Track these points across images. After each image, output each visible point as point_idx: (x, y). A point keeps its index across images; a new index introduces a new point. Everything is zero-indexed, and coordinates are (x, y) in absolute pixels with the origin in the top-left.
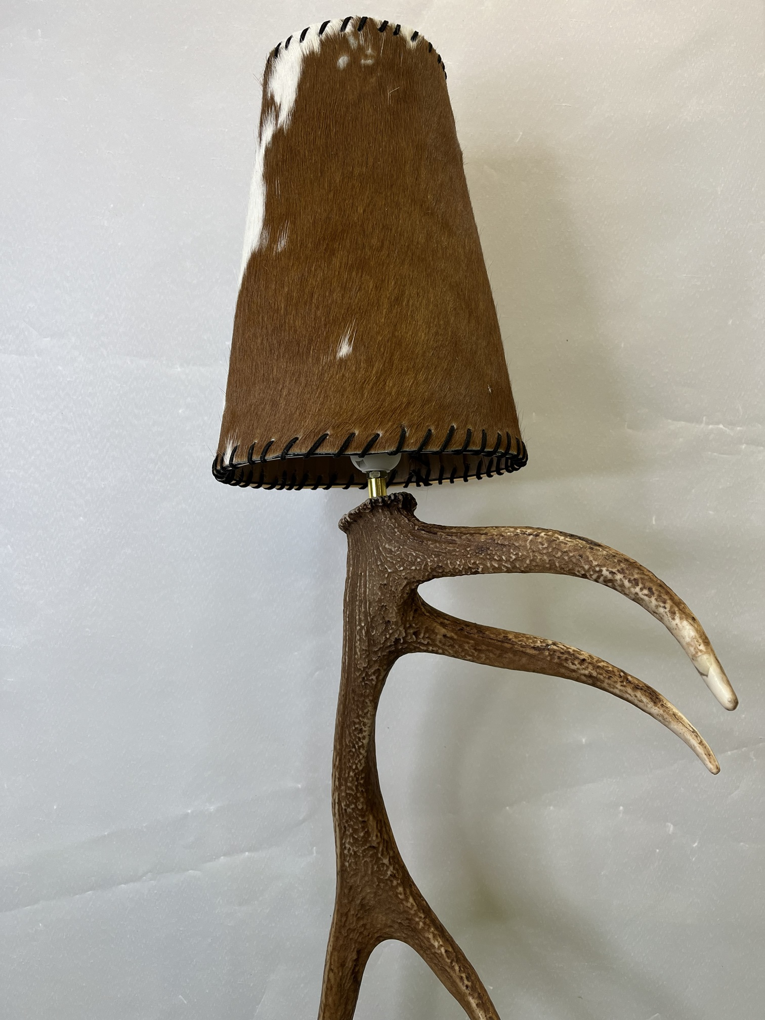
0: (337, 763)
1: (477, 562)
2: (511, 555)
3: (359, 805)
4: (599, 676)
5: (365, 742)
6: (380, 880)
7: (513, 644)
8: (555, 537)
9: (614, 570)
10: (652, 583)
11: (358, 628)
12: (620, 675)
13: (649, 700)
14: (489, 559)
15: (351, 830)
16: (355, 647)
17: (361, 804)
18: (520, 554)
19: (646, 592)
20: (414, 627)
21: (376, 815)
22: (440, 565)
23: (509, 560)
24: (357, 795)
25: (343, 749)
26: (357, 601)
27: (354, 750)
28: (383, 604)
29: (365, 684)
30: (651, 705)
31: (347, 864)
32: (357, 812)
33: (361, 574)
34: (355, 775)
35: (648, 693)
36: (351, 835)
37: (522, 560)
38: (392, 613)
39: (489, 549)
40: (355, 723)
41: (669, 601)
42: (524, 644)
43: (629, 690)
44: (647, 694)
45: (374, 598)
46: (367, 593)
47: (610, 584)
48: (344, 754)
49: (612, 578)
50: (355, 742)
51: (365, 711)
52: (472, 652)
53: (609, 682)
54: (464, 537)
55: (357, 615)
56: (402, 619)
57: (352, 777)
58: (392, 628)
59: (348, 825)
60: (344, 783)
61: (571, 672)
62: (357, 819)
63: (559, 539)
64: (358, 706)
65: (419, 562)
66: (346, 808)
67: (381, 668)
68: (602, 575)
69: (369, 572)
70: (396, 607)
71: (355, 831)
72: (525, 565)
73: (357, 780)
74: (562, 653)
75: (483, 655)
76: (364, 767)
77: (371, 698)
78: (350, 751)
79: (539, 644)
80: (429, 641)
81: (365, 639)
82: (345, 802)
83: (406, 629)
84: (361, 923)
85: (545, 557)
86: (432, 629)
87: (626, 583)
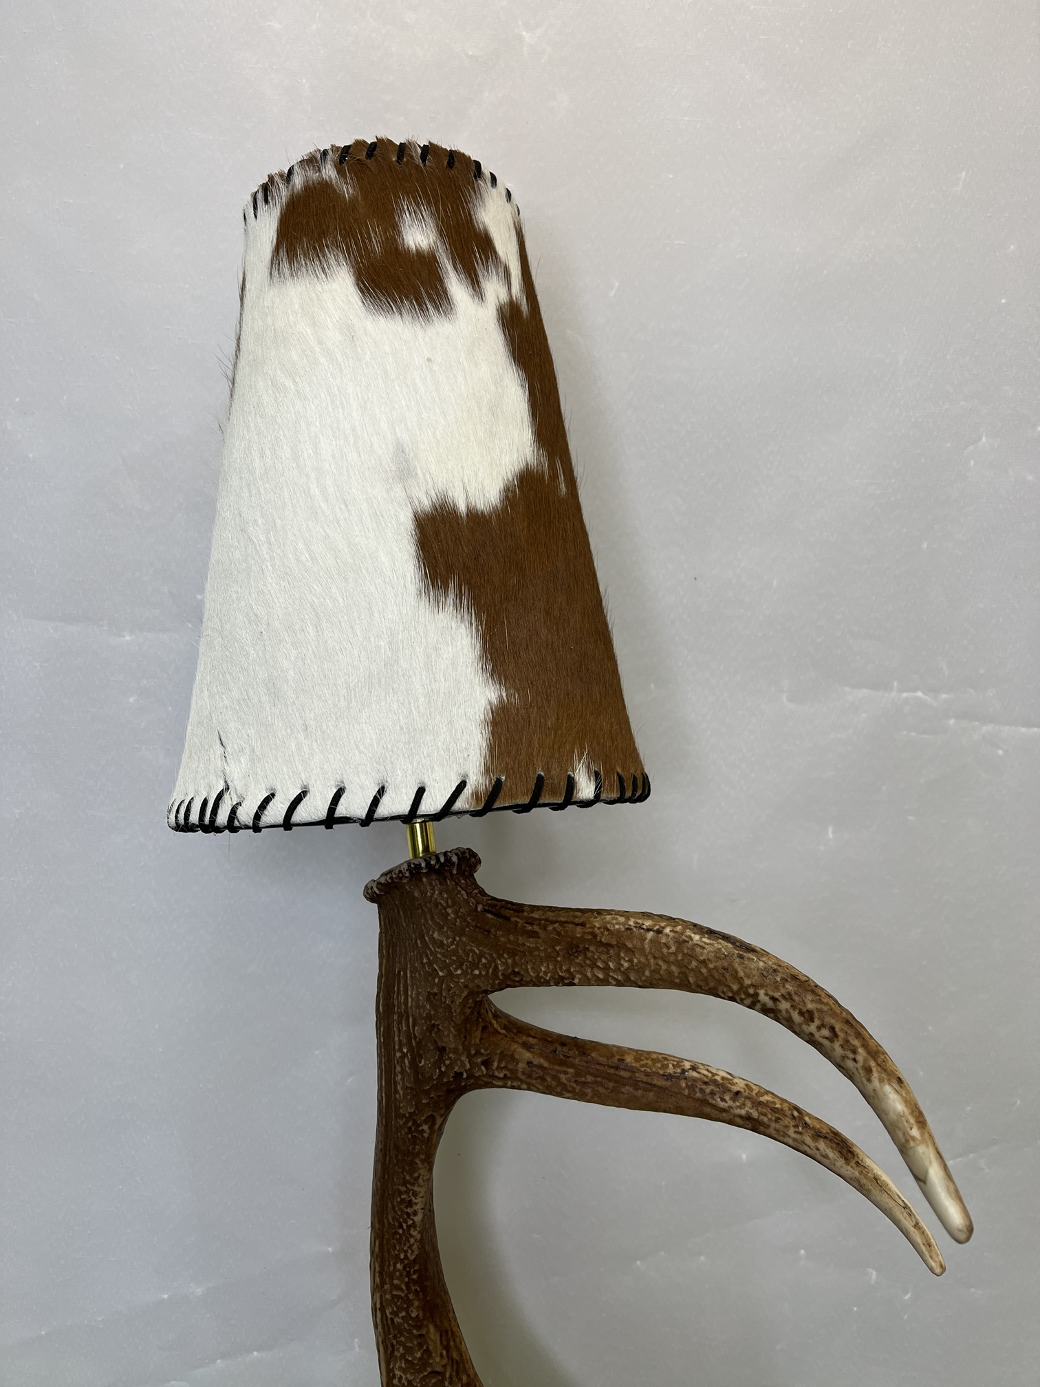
0: (377, 1250)
1: (572, 970)
2: (622, 962)
3: (412, 1311)
4: (762, 1117)
5: (418, 1218)
7: (632, 1070)
8: (686, 936)
9: (777, 995)
10: (834, 1018)
11: (398, 1054)
12: (793, 1115)
13: (838, 1154)
14: (589, 966)
15: (401, 1349)
16: (395, 1082)
17: (414, 1310)
18: (635, 960)
19: (825, 1032)
20: (482, 1054)
21: (439, 1323)
22: (516, 970)
23: (619, 969)
24: (408, 1297)
25: (385, 1229)
26: (394, 1013)
27: (401, 1231)
28: (433, 1022)
29: (414, 1137)
30: (841, 1162)
32: (410, 1322)
33: (399, 972)
34: (404, 1268)
35: (835, 1142)
36: (403, 1356)
37: (639, 970)
38: (448, 1036)
39: (588, 949)
40: (400, 1193)
41: (860, 1050)
42: (648, 1070)
43: (808, 1140)
44: (834, 1146)
45: (420, 1012)
46: (409, 1005)
47: (772, 1015)
48: (386, 1236)
49: (774, 1007)
50: (401, 1220)
51: (416, 1175)
52: (571, 1086)
53: (777, 1126)
54: (550, 928)
55: (396, 1034)
56: (463, 1045)
57: (399, 1270)
58: (450, 1058)
59: (397, 1342)
60: (387, 1280)
61: (720, 1112)
62: (410, 1332)
63: (692, 939)
64: (404, 1169)
65: (485, 963)
66: (393, 1316)
67: (435, 1114)
68: (759, 1001)
69: (411, 972)
70: (453, 1027)
71: (409, 1350)
72: (644, 978)
73: (408, 1274)
74: (706, 1083)
75: (589, 1091)
76: (417, 1255)
77: (422, 1157)
78: (396, 1233)
79: (671, 1070)
80: (507, 1072)
81: (409, 1071)
82: (390, 1309)
83: (469, 1056)
85: (673, 968)
86: (510, 1053)
87: (796, 1016)
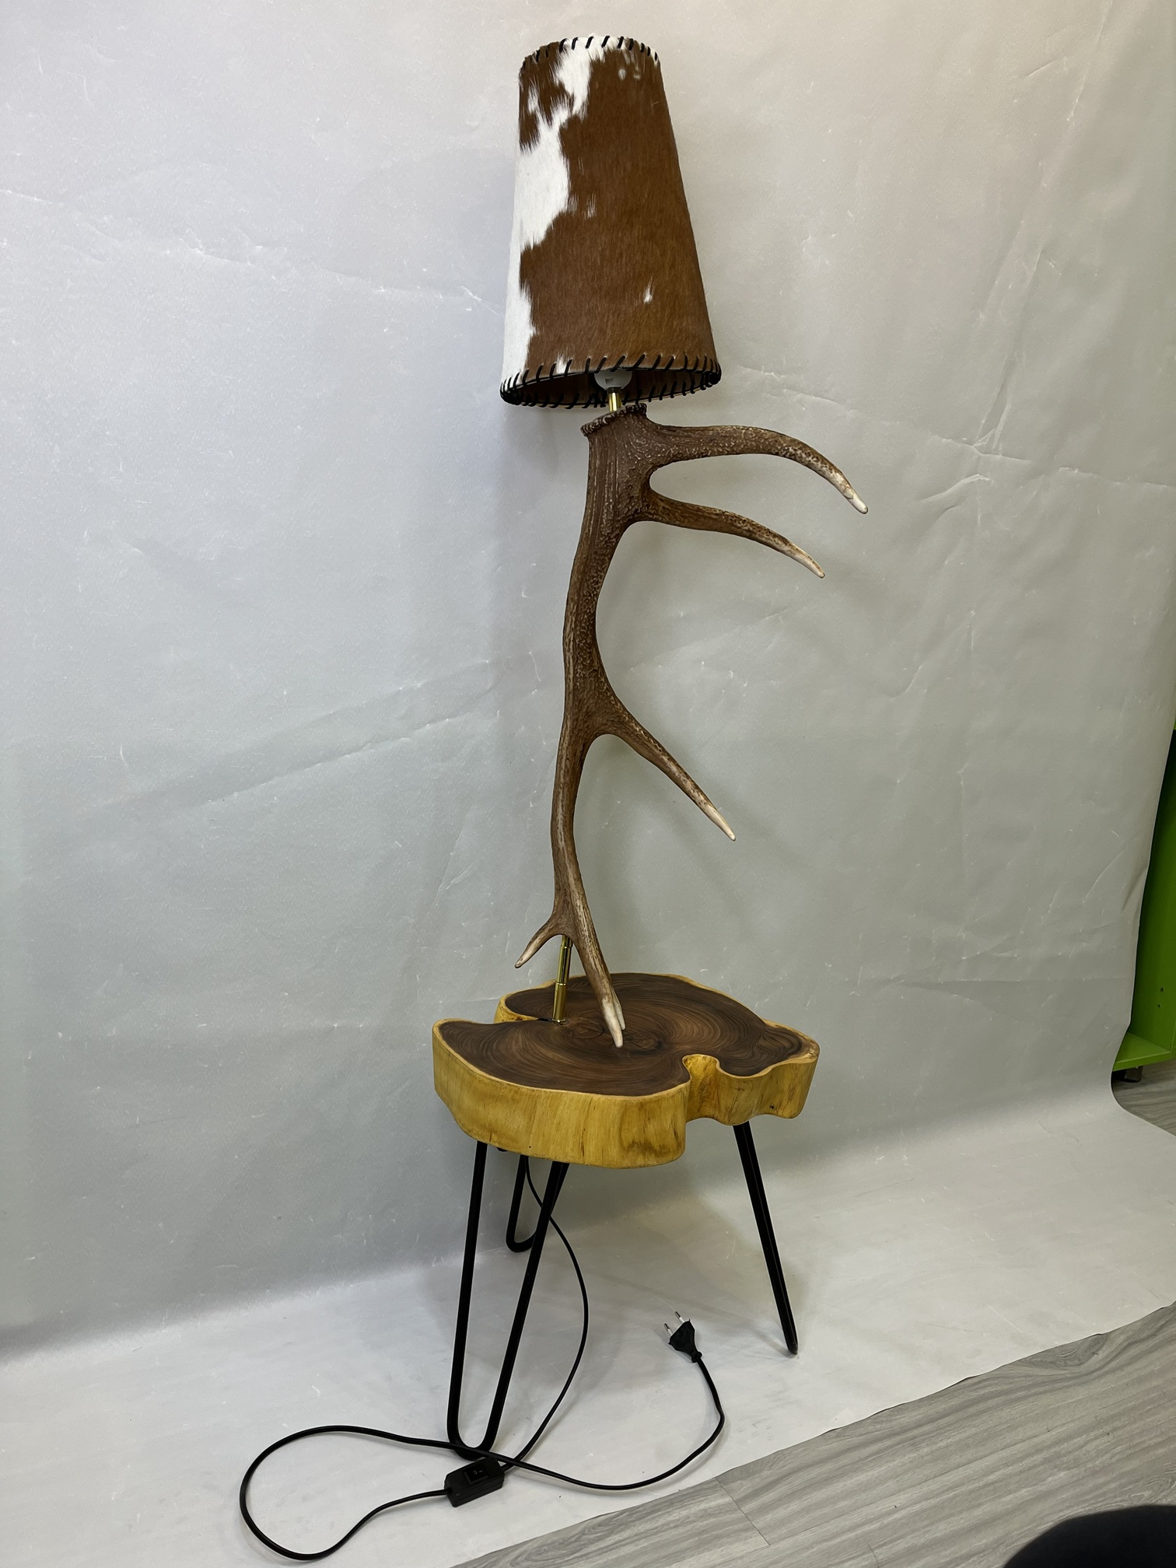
1: (708, 449)
2: (731, 443)
3: (588, 640)
4: (754, 530)
6: (600, 693)
9: (796, 448)
11: (607, 504)
12: (765, 529)
13: (782, 544)
14: (716, 447)
16: (602, 519)
18: (737, 442)
19: (815, 459)
20: (647, 501)
23: (729, 447)
24: (587, 633)
25: (580, 599)
26: (606, 484)
27: (589, 598)
28: (629, 484)
29: (607, 545)
30: (783, 547)
31: (578, 684)
33: (610, 464)
35: (780, 539)
36: (582, 663)
37: (739, 445)
41: (828, 464)
42: (709, 512)
43: (771, 538)
46: (617, 477)
47: (793, 457)
48: (581, 602)
49: (795, 453)
50: (591, 592)
53: (758, 535)
54: (696, 433)
55: (606, 494)
56: (642, 495)
57: (585, 619)
58: (634, 502)
60: (579, 624)
61: (738, 529)
62: (586, 650)
64: (598, 563)
69: (619, 462)
71: (585, 659)
72: (741, 449)
73: (589, 621)
74: (732, 517)
75: (686, 520)
78: (587, 599)
79: (718, 512)
80: (649, 513)
81: (612, 511)
82: (578, 639)
83: (643, 502)
84: (586, 725)
85: (753, 443)
86: (656, 502)
87: (804, 455)
